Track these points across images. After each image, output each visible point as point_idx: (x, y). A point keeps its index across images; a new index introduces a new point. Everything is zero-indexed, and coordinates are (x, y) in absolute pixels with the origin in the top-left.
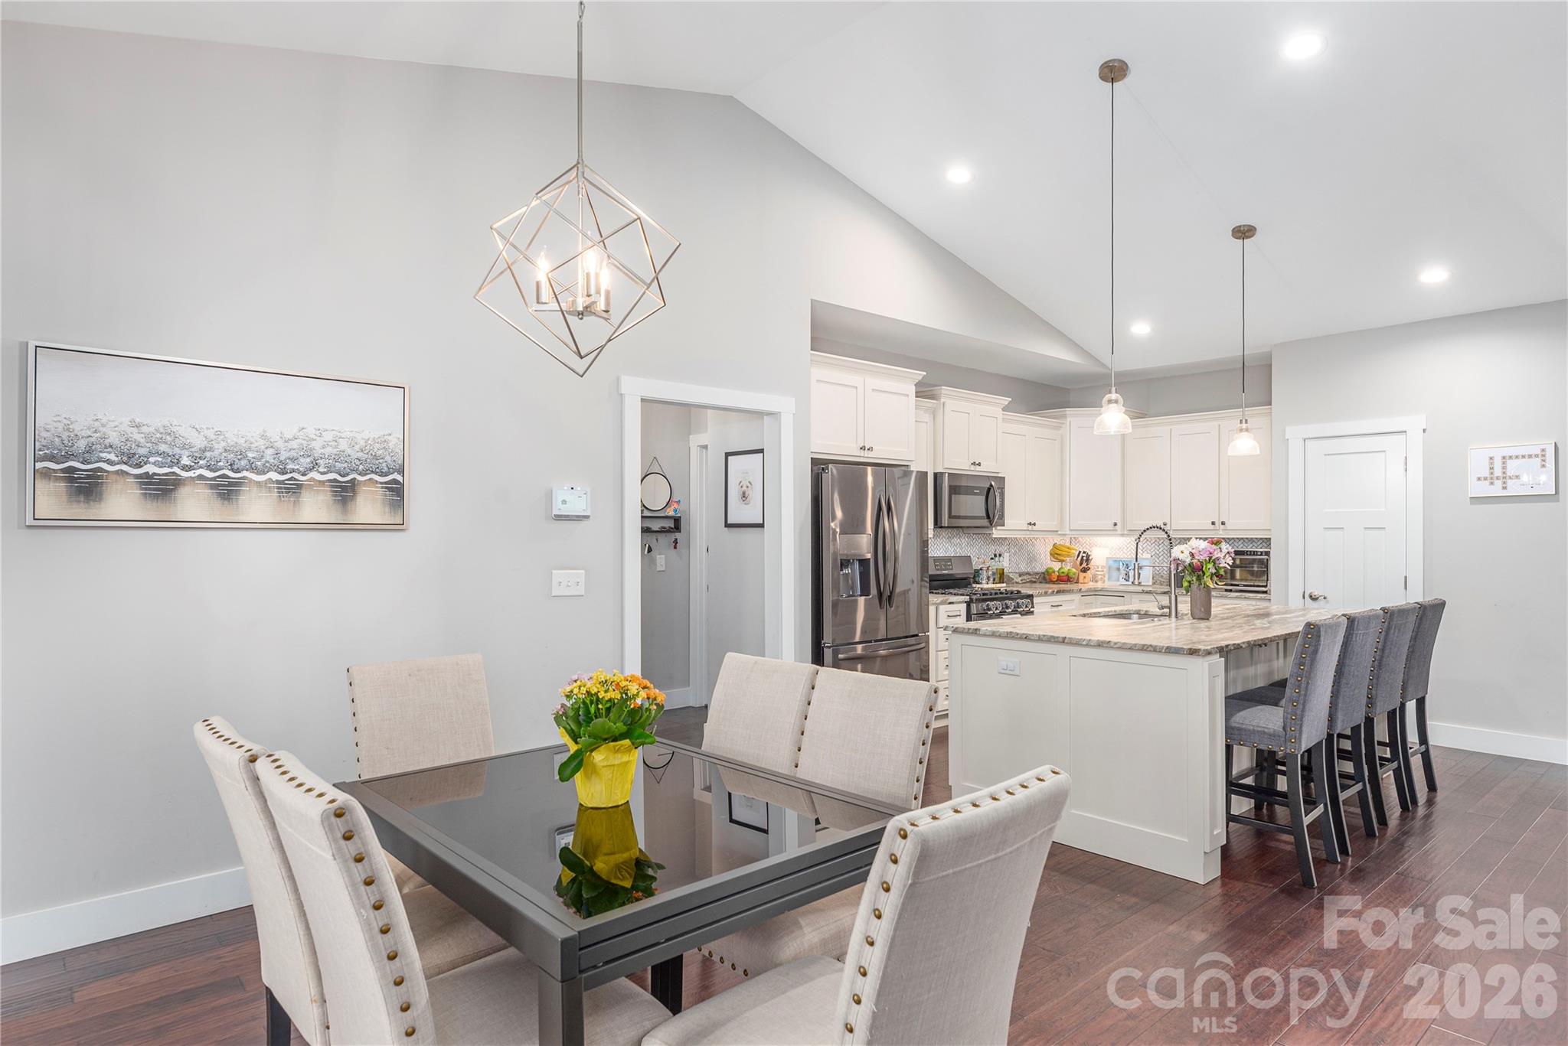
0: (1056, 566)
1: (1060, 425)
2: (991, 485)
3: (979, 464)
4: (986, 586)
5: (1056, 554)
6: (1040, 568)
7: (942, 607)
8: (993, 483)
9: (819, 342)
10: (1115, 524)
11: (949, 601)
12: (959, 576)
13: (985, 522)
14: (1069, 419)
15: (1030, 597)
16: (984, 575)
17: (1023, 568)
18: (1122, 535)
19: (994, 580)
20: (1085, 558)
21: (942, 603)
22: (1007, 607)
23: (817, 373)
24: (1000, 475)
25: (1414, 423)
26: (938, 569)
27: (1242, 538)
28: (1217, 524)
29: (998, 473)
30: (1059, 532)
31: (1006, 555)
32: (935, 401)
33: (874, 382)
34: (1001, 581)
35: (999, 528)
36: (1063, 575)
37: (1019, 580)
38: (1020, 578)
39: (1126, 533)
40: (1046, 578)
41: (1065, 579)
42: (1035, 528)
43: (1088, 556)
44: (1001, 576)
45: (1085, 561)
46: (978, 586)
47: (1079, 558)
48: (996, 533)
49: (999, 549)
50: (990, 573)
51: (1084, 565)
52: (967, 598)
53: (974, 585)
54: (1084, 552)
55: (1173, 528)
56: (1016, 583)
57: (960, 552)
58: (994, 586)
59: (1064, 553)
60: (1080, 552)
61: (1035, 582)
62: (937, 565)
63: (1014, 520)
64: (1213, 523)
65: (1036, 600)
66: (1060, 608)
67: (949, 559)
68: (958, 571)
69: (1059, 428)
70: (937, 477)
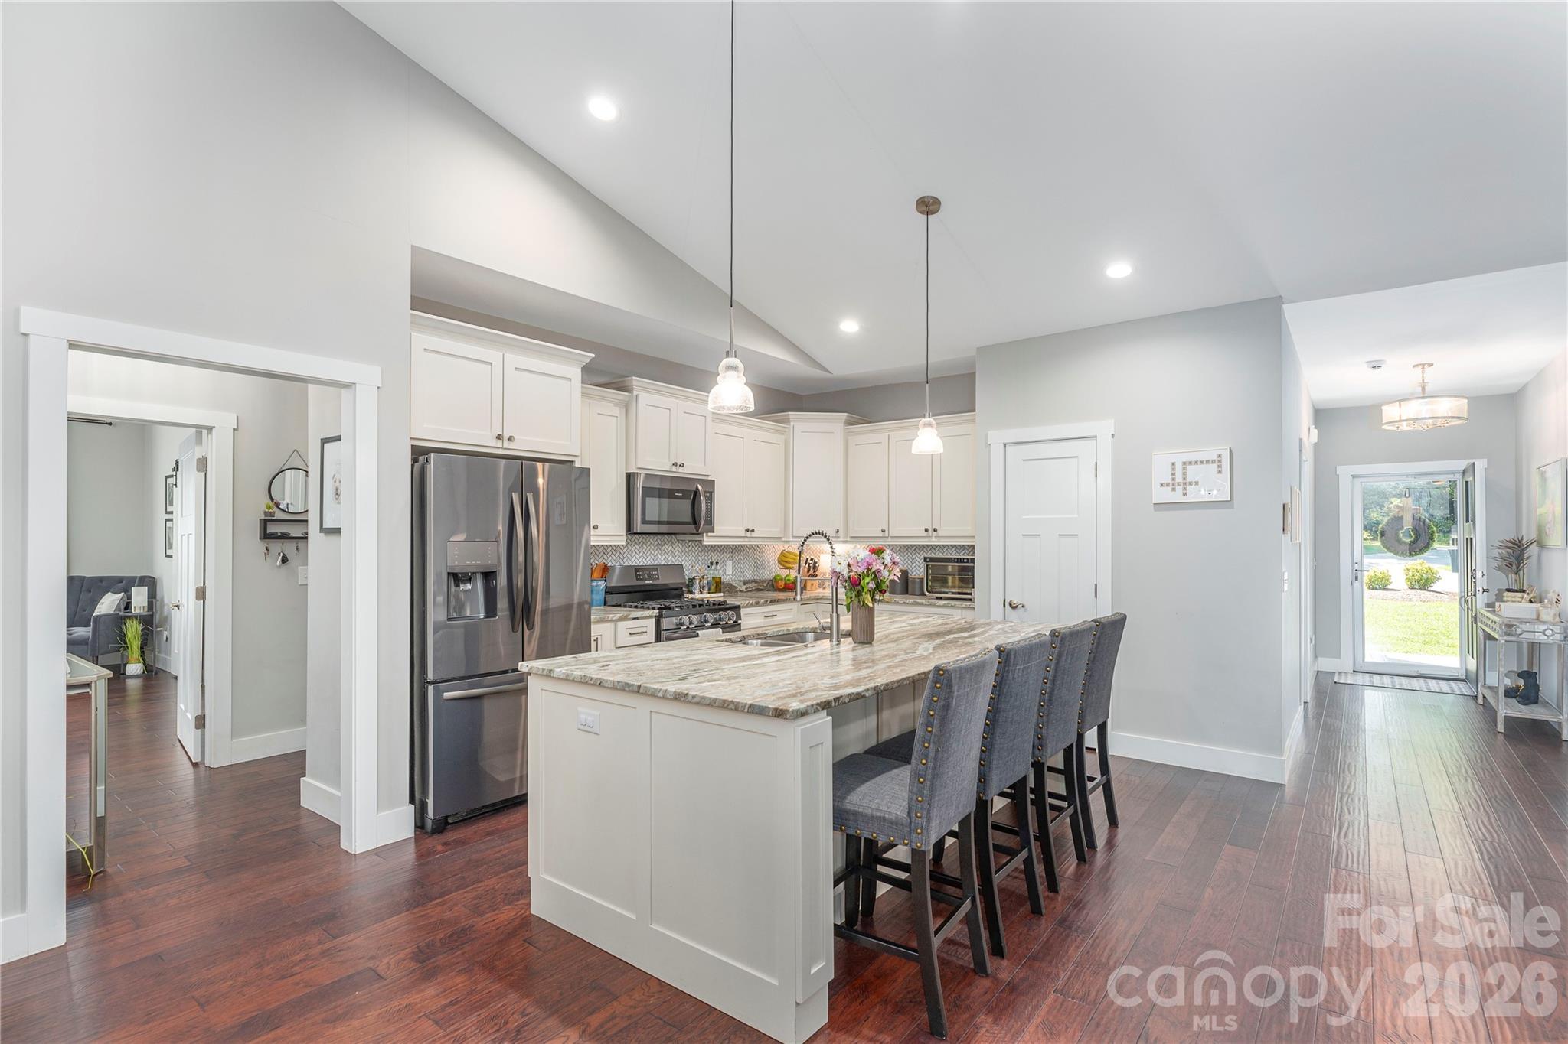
0: (784, 573)
1: (784, 429)
2: (698, 488)
3: (682, 465)
4: (698, 596)
5: (783, 560)
6: (768, 575)
7: (620, 624)
8: (700, 487)
9: (420, 302)
10: (838, 531)
11: (631, 616)
12: (672, 586)
13: (692, 528)
14: (792, 424)
15: (737, 608)
16: (697, 585)
17: (749, 576)
18: (844, 542)
19: (709, 590)
20: (811, 565)
21: (621, 619)
22: (706, 621)
23: (422, 340)
24: (710, 478)
25: (1104, 428)
26: (640, 579)
27: (955, 545)
28: (930, 531)
29: (708, 476)
30: (783, 539)
31: (729, 564)
32: (626, 394)
33: (514, 359)
34: (718, 590)
35: (710, 534)
36: (788, 582)
38: (745, 587)
39: (849, 539)
40: (773, 585)
41: (790, 586)
42: (754, 535)
43: (815, 563)
44: (718, 585)
45: (813, 568)
46: (691, 596)
47: (807, 566)
48: (708, 540)
49: (715, 557)
50: (706, 582)
51: (811, 572)
52: (656, 612)
53: (687, 595)
54: (812, 560)
55: (891, 535)
56: (741, 591)
57: (672, 560)
58: (709, 595)
59: (790, 560)
60: (807, 559)
61: (762, 590)
62: (639, 575)
63: (727, 526)
64: (926, 530)
65: (743, 611)
66: (775, 618)
67: (655, 568)
68: (664, 580)
69: (782, 432)
70: (630, 478)
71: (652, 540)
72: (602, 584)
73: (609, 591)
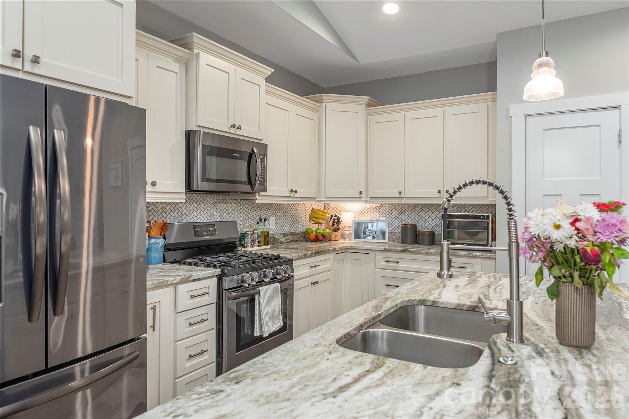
0: (314, 227)
1: (317, 108)
2: (253, 151)
3: (239, 128)
4: (250, 249)
5: (314, 217)
6: (301, 229)
7: (180, 287)
8: (255, 150)
10: (361, 193)
11: (192, 278)
12: (226, 241)
13: (247, 188)
14: (324, 104)
15: (290, 262)
16: (249, 239)
17: (287, 229)
18: (366, 202)
19: (259, 242)
20: (336, 220)
21: (182, 282)
22: (265, 276)
24: (263, 142)
26: (198, 236)
27: (457, 204)
28: (442, 193)
29: (261, 140)
30: (317, 199)
31: (272, 220)
32: (187, 51)
34: (266, 243)
35: (262, 193)
36: (319, 234)
37: (283, 240)
38: (285, 239)
39: (368, 200)
40: (306, 237)
41: (321, 238)
42: (296, 195)
43: (339, 219)
44: (266, 239)
46: (243, 249)
47: (332, 221)
48: (260, 199)
49: (263, 214)
50: (256, 236)
51: (336, 226)
52: (218, 271)
53: (240, 248)
54: (336, 216)
55: (406, 196)
56: (281, 243)
57: (226, 217)
58: (259, 248)
59: (320, 216)
60: (332, 216)
61: (297, 241)
62: (198, 232)
63: (276, 186)
64: (439, 192)
65: (295, 263)
66: (318, 268)
67: (212, 225)
68: (220, 235)
69: (316, 111)
70: (190, 136)
71: (209, 198)
72: (161, 242)
73: (168, 248)
